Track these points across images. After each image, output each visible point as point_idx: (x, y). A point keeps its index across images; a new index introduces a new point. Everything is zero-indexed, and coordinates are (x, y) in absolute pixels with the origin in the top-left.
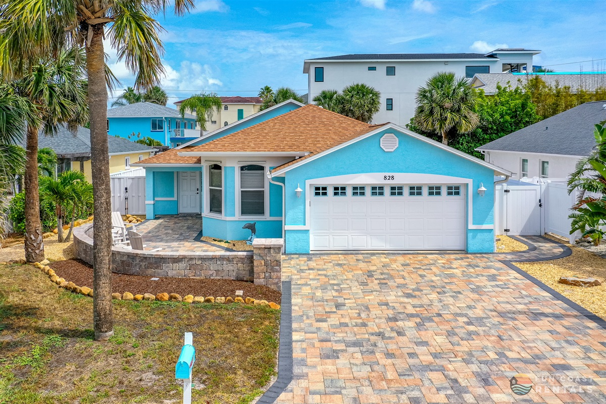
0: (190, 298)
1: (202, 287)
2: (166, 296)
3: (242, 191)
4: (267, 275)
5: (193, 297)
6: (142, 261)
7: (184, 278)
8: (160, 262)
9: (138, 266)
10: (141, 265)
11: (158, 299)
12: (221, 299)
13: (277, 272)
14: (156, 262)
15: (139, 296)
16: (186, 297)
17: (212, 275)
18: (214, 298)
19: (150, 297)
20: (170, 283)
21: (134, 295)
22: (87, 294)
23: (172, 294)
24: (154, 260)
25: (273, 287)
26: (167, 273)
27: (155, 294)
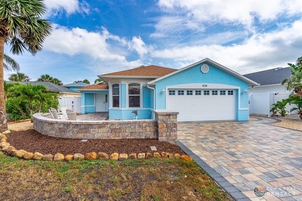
0: (115, 155)
1: (123, 145)
2: (94, 155)
3: (129, 96)
4: (168, 134)
5: (118, 154)
6: (74, 127)
7: (107, 139)
8: (88, 128)
9: (71, 131)
10: (74, 131)
11: (87, 158)
12: (142, 155)
13: (174, 131)
14: (85, 128)
15: (69, 157)
16: (112, 155)
17: (127, 136)
18: (136, 155)
19: (79, 156)
20: (96, 143)
21: (65, 156)
22: (21, 156)
23: (100, 153)
24: (84, 127)
25: (172, 142)
26: (94, 135)
27: (85, 154)
